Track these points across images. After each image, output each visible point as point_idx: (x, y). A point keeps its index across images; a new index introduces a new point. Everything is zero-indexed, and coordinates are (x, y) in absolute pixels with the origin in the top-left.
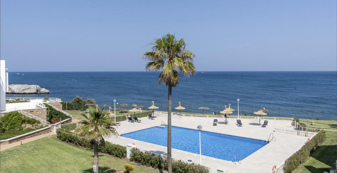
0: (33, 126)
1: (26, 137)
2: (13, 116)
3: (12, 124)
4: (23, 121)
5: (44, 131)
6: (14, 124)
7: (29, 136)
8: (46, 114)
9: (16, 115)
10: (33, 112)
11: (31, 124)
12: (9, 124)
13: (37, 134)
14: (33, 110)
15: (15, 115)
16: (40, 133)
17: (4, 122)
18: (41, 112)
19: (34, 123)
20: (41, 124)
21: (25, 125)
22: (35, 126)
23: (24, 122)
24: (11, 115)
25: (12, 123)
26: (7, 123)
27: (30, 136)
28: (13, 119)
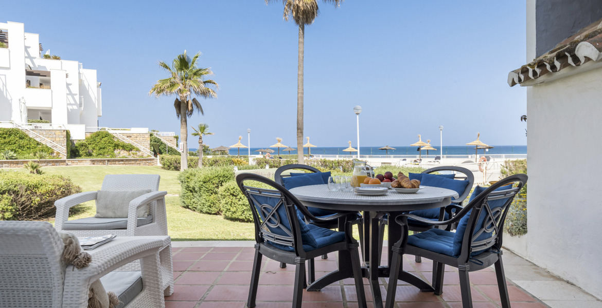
0: (129, 155)
1: (117, 162)
2: (103, 138)
3: (101, 148)
4: (115, 146)
5: (144, 162)
6: (104, 148)
7: (121, 162)
8: (149, 142)
9: (106, 136)
10: (131, 137)
11: (127, 151)
12: (97, 148)
13: (133, 162)
14: (131, 135)
15: (104, 136)
16: (138, 162)
17: (90, 144)
18: (141, 139)
19: (131, 150)
20: (141, 152)
21: (118, 152)
22: (132, 155)
23: (117, 146)
24: (99, 135)
25: (101, 146)
26: (94, 145)
27: (123, 162)
28: (102, 142)
